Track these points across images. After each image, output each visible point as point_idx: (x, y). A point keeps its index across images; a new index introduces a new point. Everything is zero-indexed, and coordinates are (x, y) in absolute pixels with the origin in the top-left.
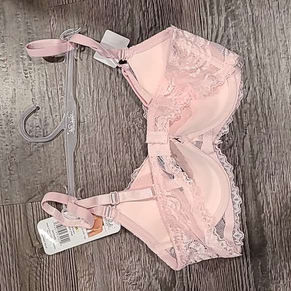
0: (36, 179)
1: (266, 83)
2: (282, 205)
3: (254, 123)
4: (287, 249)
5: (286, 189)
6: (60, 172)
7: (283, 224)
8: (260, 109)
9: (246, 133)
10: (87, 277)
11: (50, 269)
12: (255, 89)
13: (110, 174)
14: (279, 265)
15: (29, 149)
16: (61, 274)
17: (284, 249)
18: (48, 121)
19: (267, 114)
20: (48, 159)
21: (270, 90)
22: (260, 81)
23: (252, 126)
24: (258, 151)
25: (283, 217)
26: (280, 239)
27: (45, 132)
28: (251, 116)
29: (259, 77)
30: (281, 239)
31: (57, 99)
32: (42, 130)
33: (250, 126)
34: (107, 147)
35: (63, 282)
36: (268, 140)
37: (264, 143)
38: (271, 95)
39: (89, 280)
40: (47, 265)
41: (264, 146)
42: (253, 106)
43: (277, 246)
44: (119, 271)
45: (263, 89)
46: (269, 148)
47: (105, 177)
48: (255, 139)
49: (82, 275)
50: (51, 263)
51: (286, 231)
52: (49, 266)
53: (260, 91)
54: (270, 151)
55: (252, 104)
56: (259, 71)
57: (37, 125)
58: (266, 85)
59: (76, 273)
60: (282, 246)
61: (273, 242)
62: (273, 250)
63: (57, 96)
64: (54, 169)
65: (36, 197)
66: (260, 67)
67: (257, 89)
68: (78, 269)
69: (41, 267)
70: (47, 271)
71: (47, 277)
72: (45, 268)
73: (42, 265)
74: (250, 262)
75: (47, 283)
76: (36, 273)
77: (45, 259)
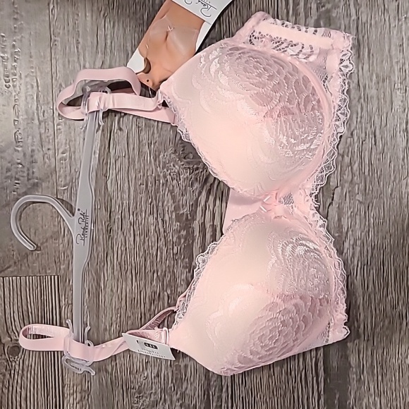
0: (13, 242)
1: (369, 126)
2: (378, 311)
3: (347, 185)
4: (380, 378)
5: (385, 289)
6: (48, 235)
7: (377, 341)
8: (357, 165)
9: (333, 200)
10: (79, 395)
11: (24, 379)
12: (352, 134)
13: (124, 243)
14: (365, 400)
15: (5, 196)
16: (39, 387)
17: (376, 378)
18: (36, 157)
19: (367, 173)
20: (32, 214)
21: (375, 137)
22: (360, 122)
23: (342, 189)
24: (348, 228)
25: (378, 330)
26: (370, 361)
27: (31, 172)
28: (342, 173)
29: (359, 115)
30: (372, 362)
31: (51, 124)
32: (25, 170)
33: (339, 189)
34: (122, 204)
35: (41, 399)
36: (365, 213)
37: (358, 217)
38: (375, 144)
39: (81, 400)
40: (20, 372)
41: (358, 221)
42: (347, 159)
43: (365, 372)
44: (127, 390)
45: (364, 135)
46: (365, 224)
47: (115, 249)
48: (345, 210)
49: (71, 391)
50: (26, 369)
51: (380, 351)
52: (23, 375)
53: (359, 138)
54: (367, 229)
55: (345, 156)
56: (360, 107)
57: (19, 161)
58: (369, 128)
59: (63, 387)
60: (373, 372)
61: (359, 366)
62: (359, 377)
63: (52, 119)
64: (40, 229)
65: (11, 269)
66: (362, 100)
67: (355, 133)
68: (66, 382)
69: (10, 375)
70: (19, 381)
71: (19, 390)
72: (16, 376)
73: (13, 372)
74: (322, 393)
75: (18, 399)
76: (3, 382)
77: (18, 362)
